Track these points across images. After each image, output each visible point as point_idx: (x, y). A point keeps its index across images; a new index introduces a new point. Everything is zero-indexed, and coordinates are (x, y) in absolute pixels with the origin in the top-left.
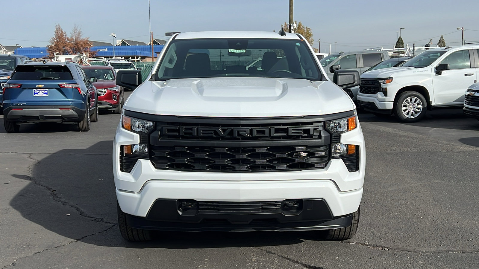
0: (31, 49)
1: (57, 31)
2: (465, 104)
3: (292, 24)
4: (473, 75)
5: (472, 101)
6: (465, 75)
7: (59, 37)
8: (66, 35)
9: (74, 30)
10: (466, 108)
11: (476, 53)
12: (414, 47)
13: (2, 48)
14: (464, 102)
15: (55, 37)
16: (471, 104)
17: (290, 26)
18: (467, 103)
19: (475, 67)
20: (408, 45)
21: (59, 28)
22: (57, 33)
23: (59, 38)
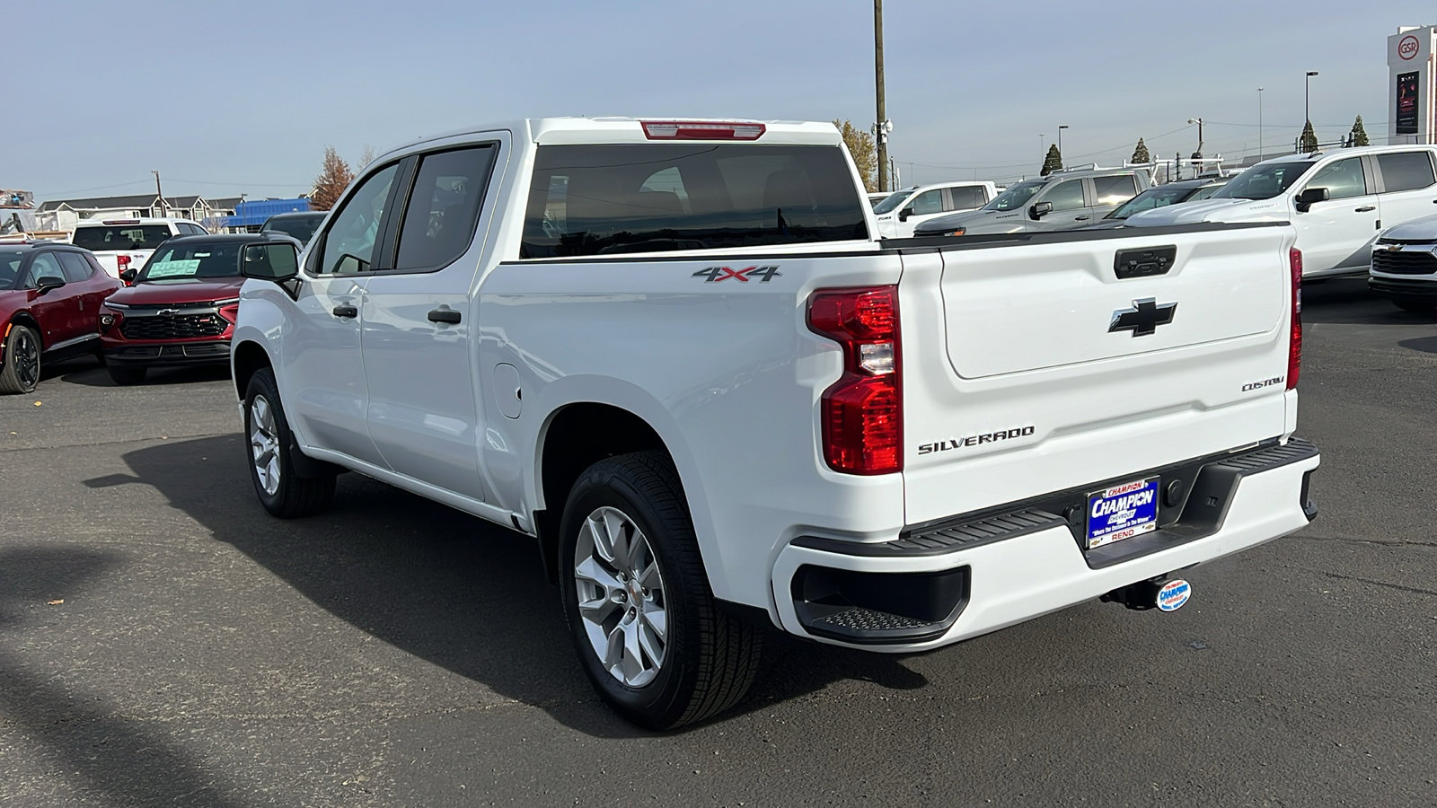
0: (262, 204)
1: (328, 161)
2: (1372, 272)
3: (882, 124)
4: (1373, 209)
5: (1393, 264)
6: (1357, 210)
7: (333, 174)
8: (347, 170)
9: (364, 159)
10: (1375, 278)
11: (1376, 163)
12: (1178, 159)
13: (203, 205)
14: (1371, 266)
15: (324, 176)
16: (1393, 269)
17: (879, 127)
18: (1377, 268)
19: (1376, 194)
20: (1157, 156)
21: (334, 156)
22: (329, 167)
23: (334, 177)
